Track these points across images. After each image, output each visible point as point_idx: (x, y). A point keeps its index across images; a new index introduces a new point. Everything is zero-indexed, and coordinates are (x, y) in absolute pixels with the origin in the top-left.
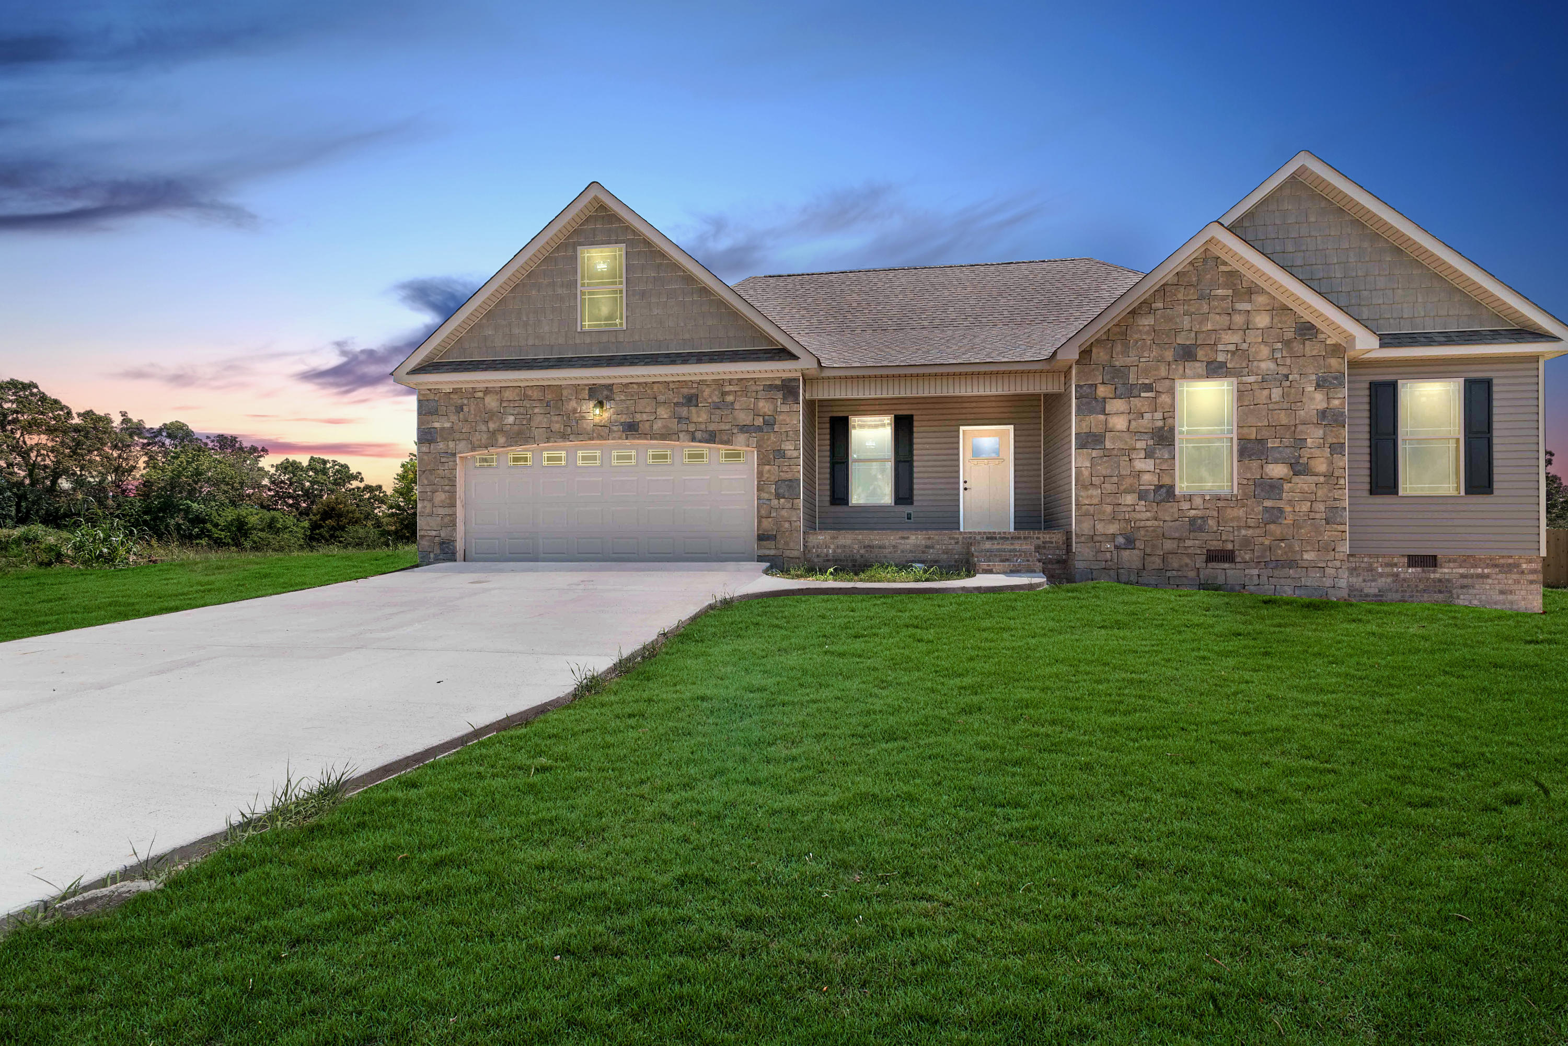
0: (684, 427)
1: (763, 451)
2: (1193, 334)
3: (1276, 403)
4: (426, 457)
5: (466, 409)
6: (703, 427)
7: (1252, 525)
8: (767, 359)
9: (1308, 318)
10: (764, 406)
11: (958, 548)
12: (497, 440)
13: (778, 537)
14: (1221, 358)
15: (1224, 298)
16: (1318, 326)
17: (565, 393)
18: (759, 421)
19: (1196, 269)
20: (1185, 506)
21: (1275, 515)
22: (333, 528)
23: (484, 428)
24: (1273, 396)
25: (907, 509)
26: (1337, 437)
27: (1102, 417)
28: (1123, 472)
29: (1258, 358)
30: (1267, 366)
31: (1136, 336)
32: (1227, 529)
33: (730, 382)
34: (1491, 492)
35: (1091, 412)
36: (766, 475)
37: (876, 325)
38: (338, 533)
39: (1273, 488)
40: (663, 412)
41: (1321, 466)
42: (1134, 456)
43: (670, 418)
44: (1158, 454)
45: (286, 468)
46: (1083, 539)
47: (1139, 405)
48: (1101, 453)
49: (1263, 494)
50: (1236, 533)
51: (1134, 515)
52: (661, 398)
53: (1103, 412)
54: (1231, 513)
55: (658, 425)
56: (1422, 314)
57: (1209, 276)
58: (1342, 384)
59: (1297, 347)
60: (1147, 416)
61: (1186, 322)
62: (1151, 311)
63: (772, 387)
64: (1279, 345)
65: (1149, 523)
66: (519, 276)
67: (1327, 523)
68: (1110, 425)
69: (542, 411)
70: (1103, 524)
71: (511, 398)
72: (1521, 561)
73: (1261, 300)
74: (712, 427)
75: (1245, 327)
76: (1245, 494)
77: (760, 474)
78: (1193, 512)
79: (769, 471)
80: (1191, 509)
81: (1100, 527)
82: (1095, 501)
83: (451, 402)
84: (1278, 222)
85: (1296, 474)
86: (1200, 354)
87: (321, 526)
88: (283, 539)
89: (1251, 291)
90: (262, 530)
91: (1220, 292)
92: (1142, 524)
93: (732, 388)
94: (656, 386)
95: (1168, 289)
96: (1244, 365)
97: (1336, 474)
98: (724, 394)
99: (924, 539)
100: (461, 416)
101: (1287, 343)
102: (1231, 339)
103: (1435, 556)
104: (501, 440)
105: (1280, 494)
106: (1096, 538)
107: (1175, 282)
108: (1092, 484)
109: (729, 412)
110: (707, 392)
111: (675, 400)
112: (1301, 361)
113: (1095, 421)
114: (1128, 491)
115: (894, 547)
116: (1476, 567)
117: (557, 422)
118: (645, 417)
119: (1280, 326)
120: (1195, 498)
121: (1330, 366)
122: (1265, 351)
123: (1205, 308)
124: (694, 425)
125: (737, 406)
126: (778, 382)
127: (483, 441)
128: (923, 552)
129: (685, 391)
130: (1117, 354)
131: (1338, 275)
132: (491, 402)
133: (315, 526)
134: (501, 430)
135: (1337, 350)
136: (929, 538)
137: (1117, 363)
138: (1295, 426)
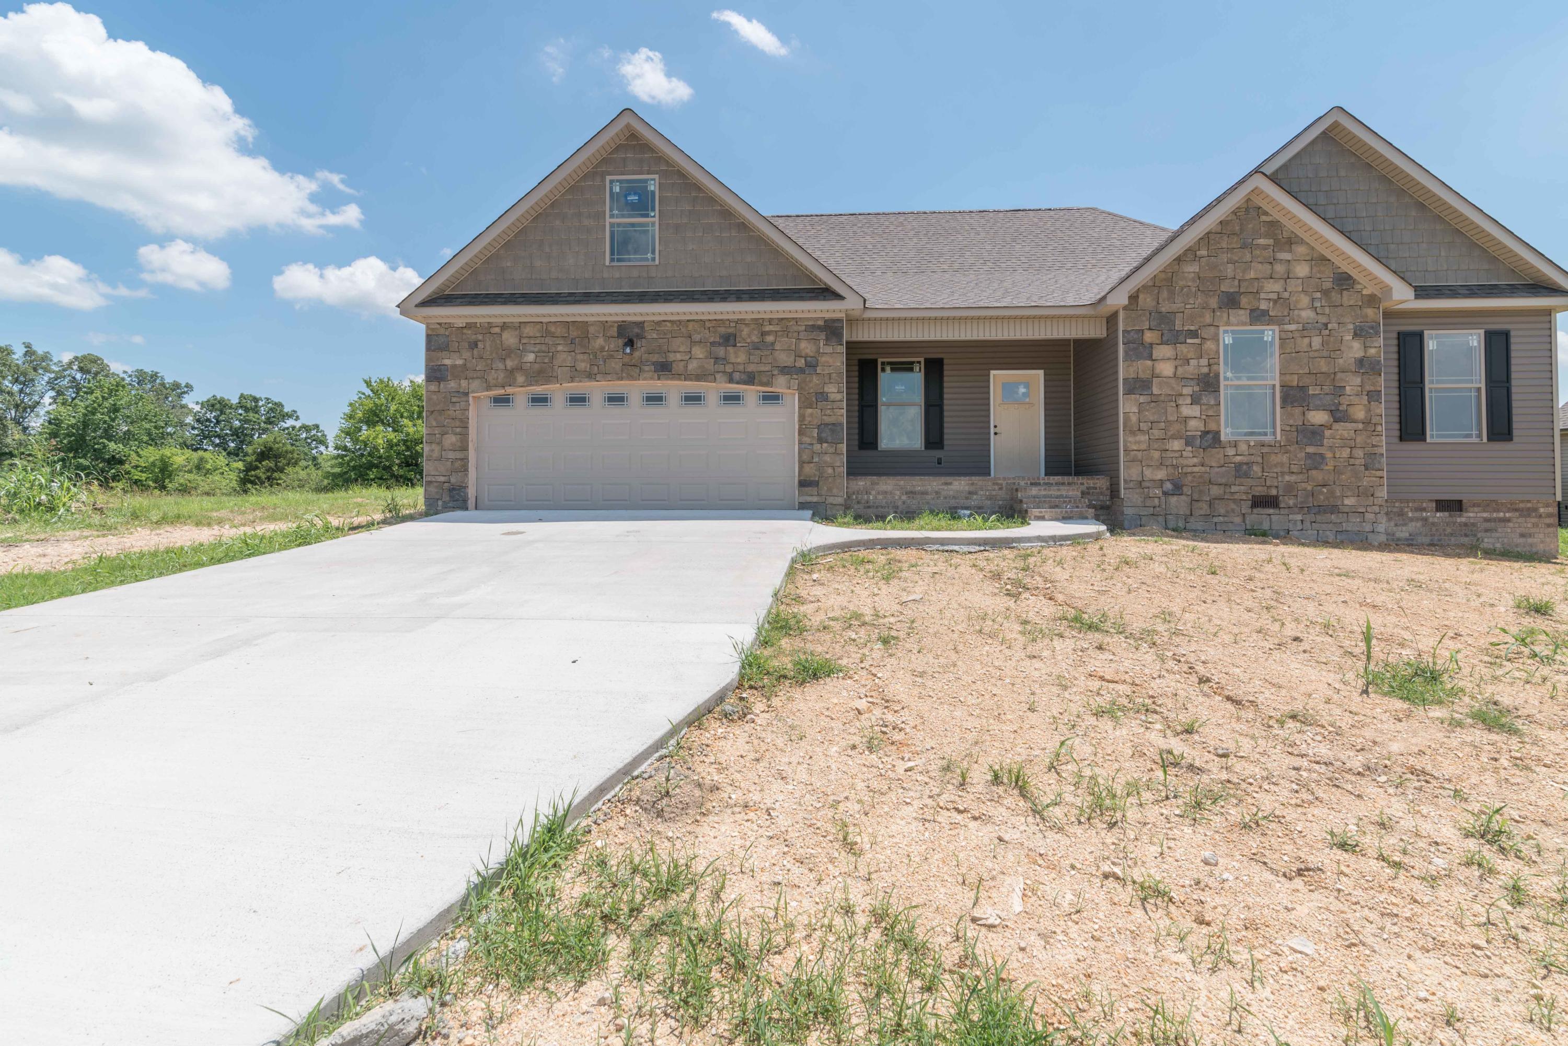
0: (721, 368)
1: (805, 393)
2: (1236, 283)
3: (1316, 351)
4: (435, 397)
5: (480, 345)
6: (741, 368)
7: (1295, 471)
8: (811, 299)
9: (1345, 268)
10: (806, 347)
11: (1002, 494)
12: (515, 379)
13: (821, 483)
14: (1263, 306)
15: (1266, 247)
16: (1355, 277)
17: (592, 330)
18: (801, 363)
19: (1239, 218)
20: (1231, 452)
21: (1316, 461)
22: (269, 469)
23: (501, 366)
24: (1313, 344)
25: (937, 454)
26: (1373, 384)
27: (1149, 363)
28: (1170, 418)
29: (1299, 307)
30: (1307, 315)
31: (1181, 283)
32: (1271, 475)
33: (770, 321)
34: (1511, 440)
35: (1139, 357)
36: (808, 419)
37: (895, 268)
38: (276, 475)
39: (1314, 434)
40: (698, 352)
41: (1360, 414)
42: (1180, 402)
43: (706, 358)
44: (1204, 400)
45: (213, 406)
46: (1131, 485)
47: (1185, 350)
48: (1148, 399)
49: (1305, 440)
50: (1280, 479)
51: (1181, 461)
52: (697, 337)
53: (1150, 357)
54: (1274, 459)
55: (693, 366)
56: (1445, 267)
57: (1250, 226)
58: (1377, 333)
59: (1335, 296)
60: (1192, 362)
61: (1230, 270)
62: (1196, 258)
63: (814, 328)
64: (1318, 295)
65: (1196, 469)
66: (542, 205)
67: (1366, 469)
68: (1157, 371)
69: (565, 349)
70: (1150, 469)
71: (531, 334)
72: (1540, 505)
73: (1301, 250)
74: (751, 368)
75: (1286, 276)
76: (1288, 440)
77: (802, 418)
78: (1238, 459)
79: (811, 415)
80: (1237, 455)
81: (1148, 473)
82: (1143, 447)
83: (464, 337)
84: (1310, 175)
85: (1336, 421)
86: (1244, 301)
87: (257, 468)
88: (213, 482)
89: (1291, 242)
90: (190, 472)
91: (1262, 241)
92: (1189, 470)
93: (771, 328)
94: (691, 325)
95: (1212, 236)
96: (1286, 314)
97: (1373, 421)
98: (763, 334)
99: (968, 484)
100: (475, 351)
101: (1326, 293)
102: (1274, 287)
103: (1460, 501)
104: (520, 379)
105: (1321, 440)
106: (1144, 484)
107: (1219, 230)
108: (1139, 430)
109: (768, 353)
110: (746, 331)
111: (712, 340)
112: (1339, 310)
113: (1142, 367)
114: (1174, 437)
115: (937, 493)
116: (1498, 511)
117: (583, 361)
118: (679, 356)
119: (1318, 276)
120: (1240, 444)
121: (1367, 316)
122: (1305, 300)
123: (1248, 257)
124: (731, 366)
125: (777, 346)
126: (821, 323)
127: (499, 380)
128: (967, 498)
129: (722, 330)
130: (1164, 300)
131: (1368, 228)
132: (509, 338)
133: (250, 468)
134: (519, 368)
135: (1372, 300)
136: (972, 484)
137: (1163, 310)
138: (1335, 373)
